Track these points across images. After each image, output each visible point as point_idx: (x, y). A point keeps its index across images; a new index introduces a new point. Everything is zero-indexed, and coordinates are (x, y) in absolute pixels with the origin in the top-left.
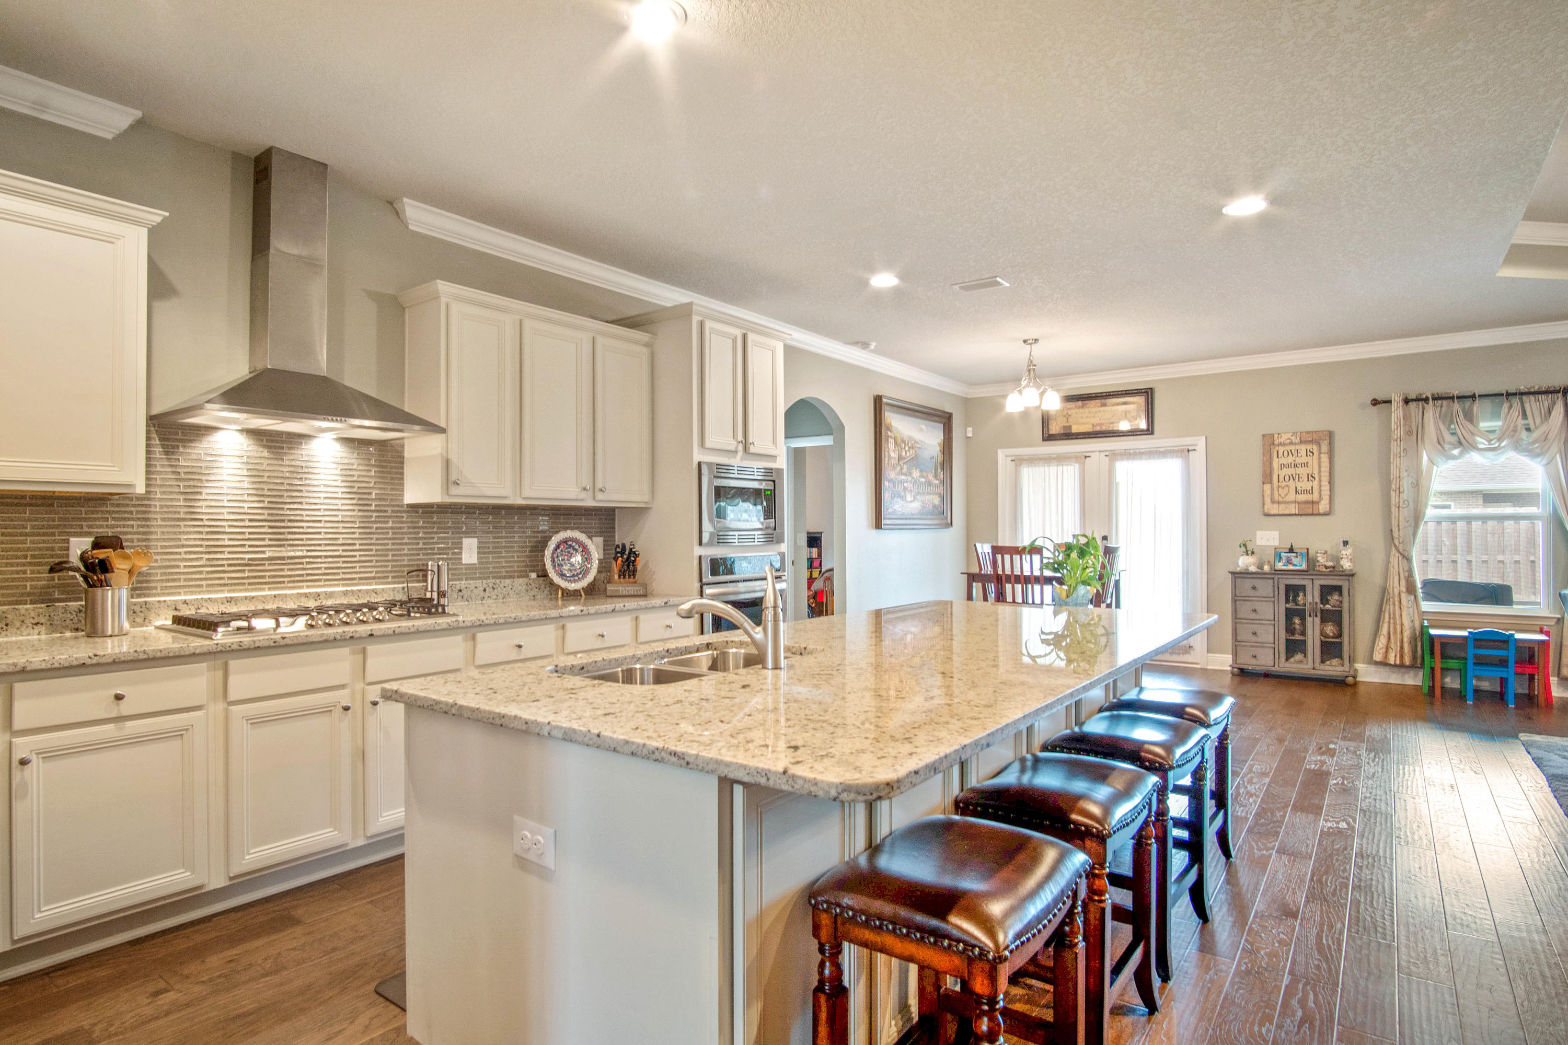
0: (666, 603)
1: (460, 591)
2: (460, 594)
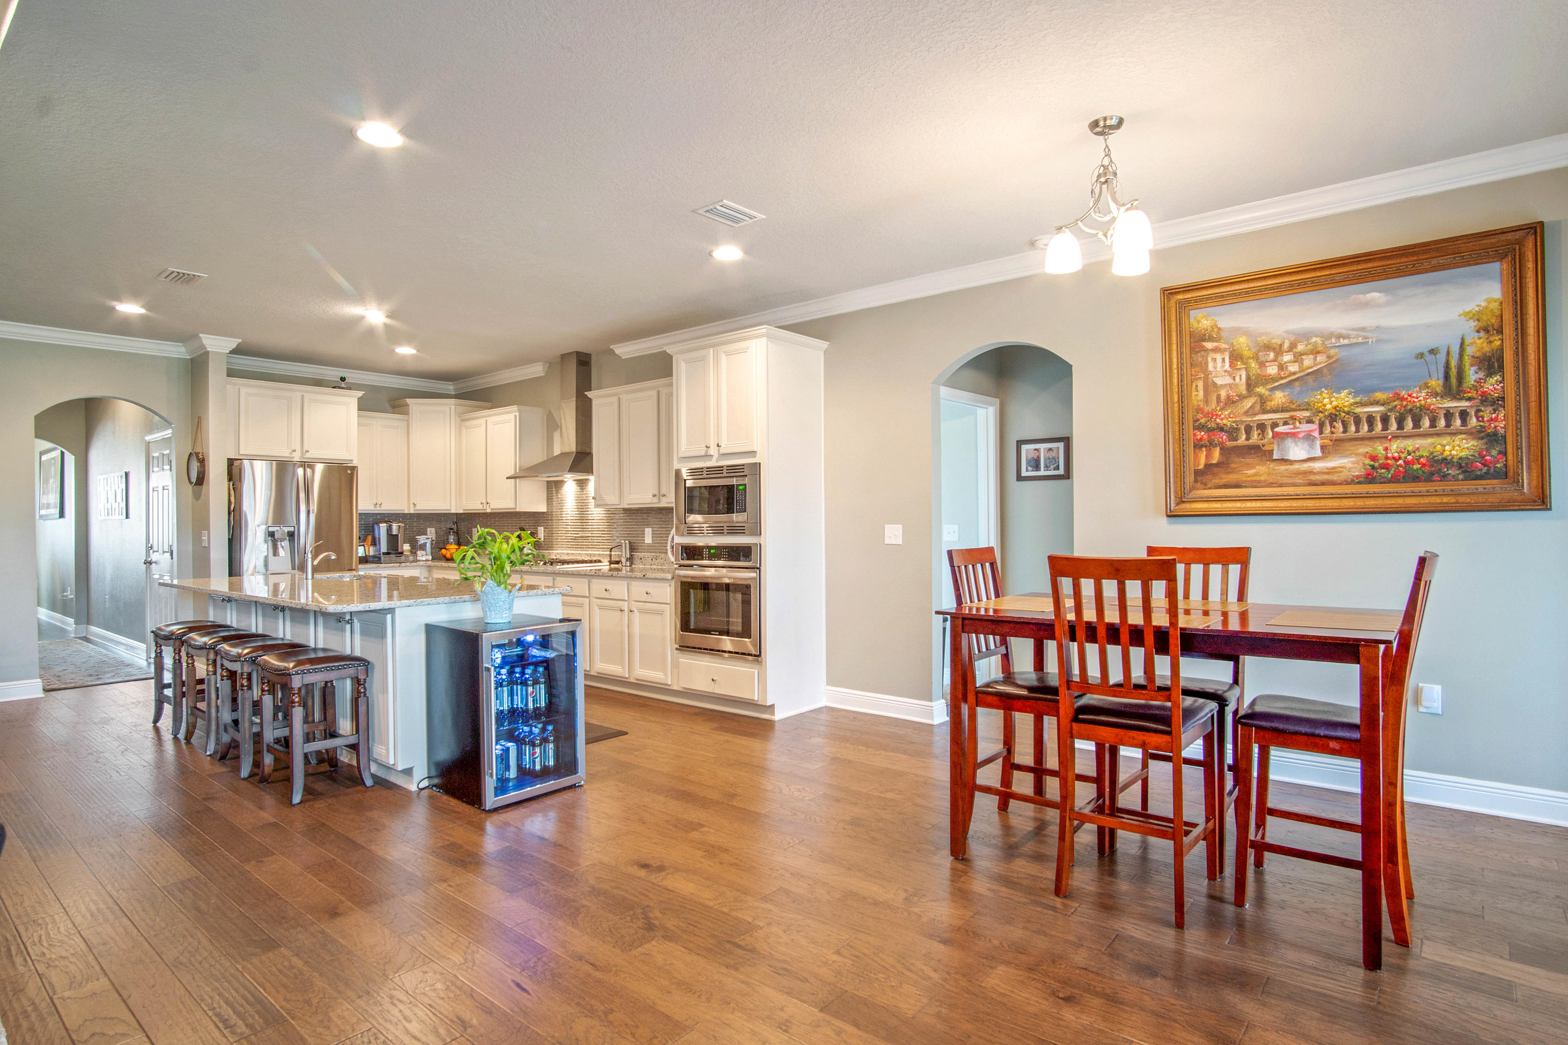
1: (641, 558)
2: (642, 561)
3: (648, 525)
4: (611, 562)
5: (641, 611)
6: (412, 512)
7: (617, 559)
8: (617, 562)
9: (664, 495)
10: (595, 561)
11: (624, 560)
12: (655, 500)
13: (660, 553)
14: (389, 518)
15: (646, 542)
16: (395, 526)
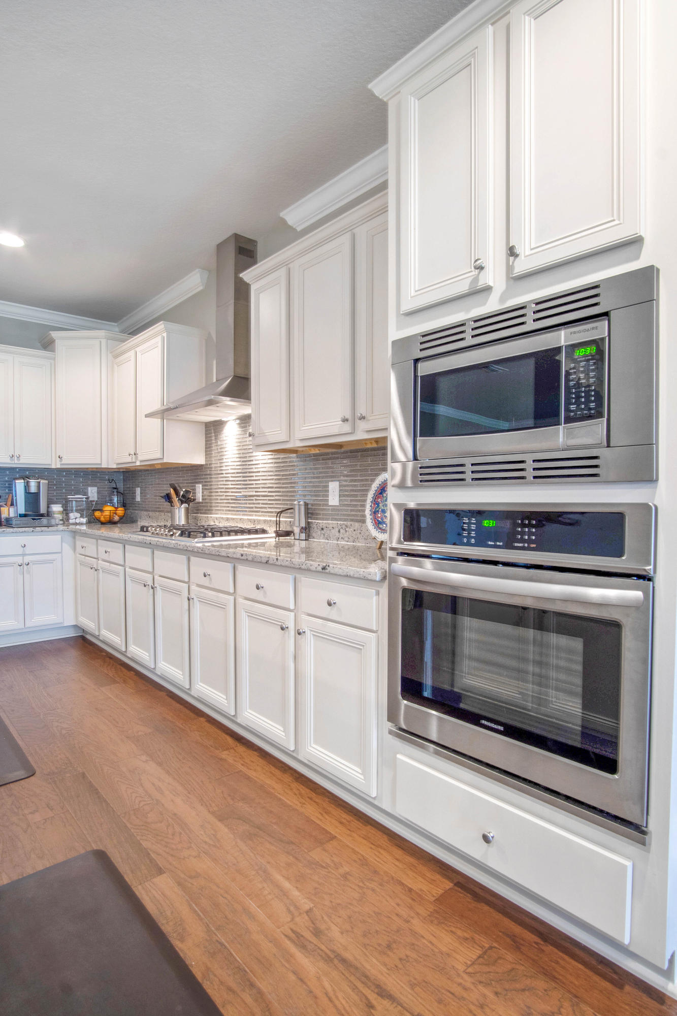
0: (324, 568)
1: (322, 529)
2: (323, 532)
3: (333, 477)
4: (279, 534)
5: (319, 636)
6: (59, 466)
7: (289, 529)
8: (288, 534)
9: (362, 418)
10: (256, 532)
11: (297, 530)
12: (347, 428)
13: (352, 520)
14: (26, 473)
15: (330, 503)
16: (33, 483)
